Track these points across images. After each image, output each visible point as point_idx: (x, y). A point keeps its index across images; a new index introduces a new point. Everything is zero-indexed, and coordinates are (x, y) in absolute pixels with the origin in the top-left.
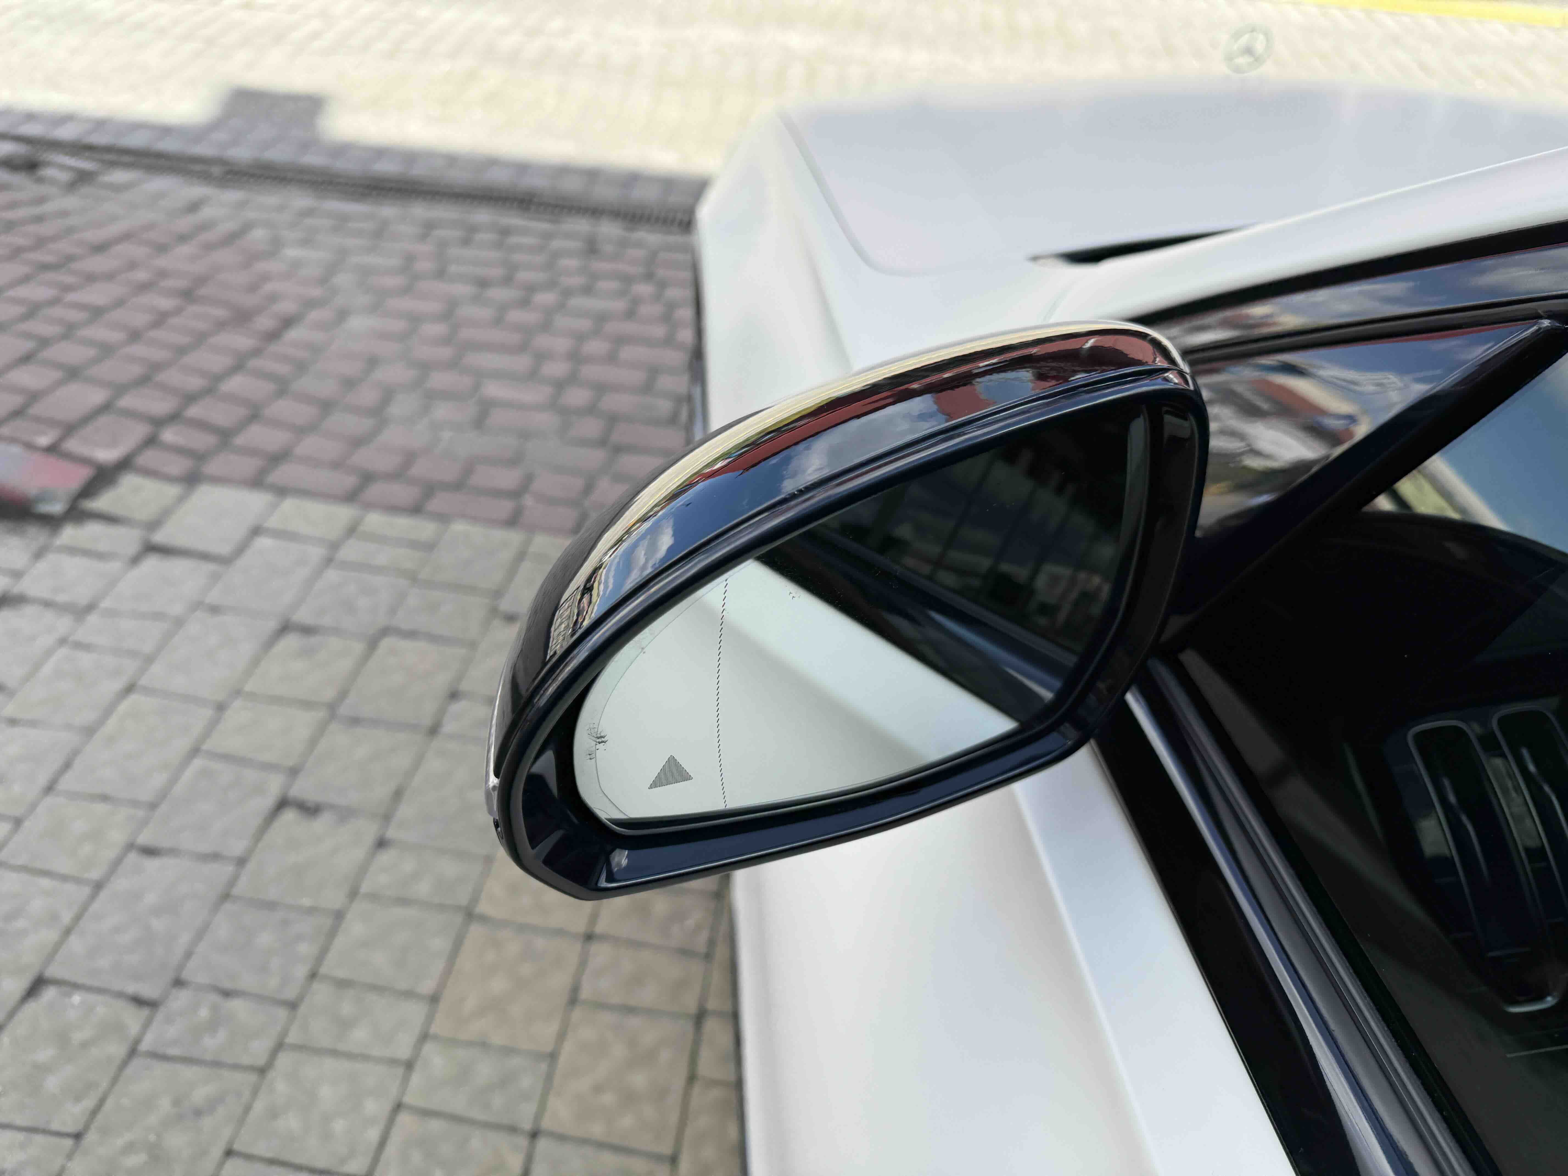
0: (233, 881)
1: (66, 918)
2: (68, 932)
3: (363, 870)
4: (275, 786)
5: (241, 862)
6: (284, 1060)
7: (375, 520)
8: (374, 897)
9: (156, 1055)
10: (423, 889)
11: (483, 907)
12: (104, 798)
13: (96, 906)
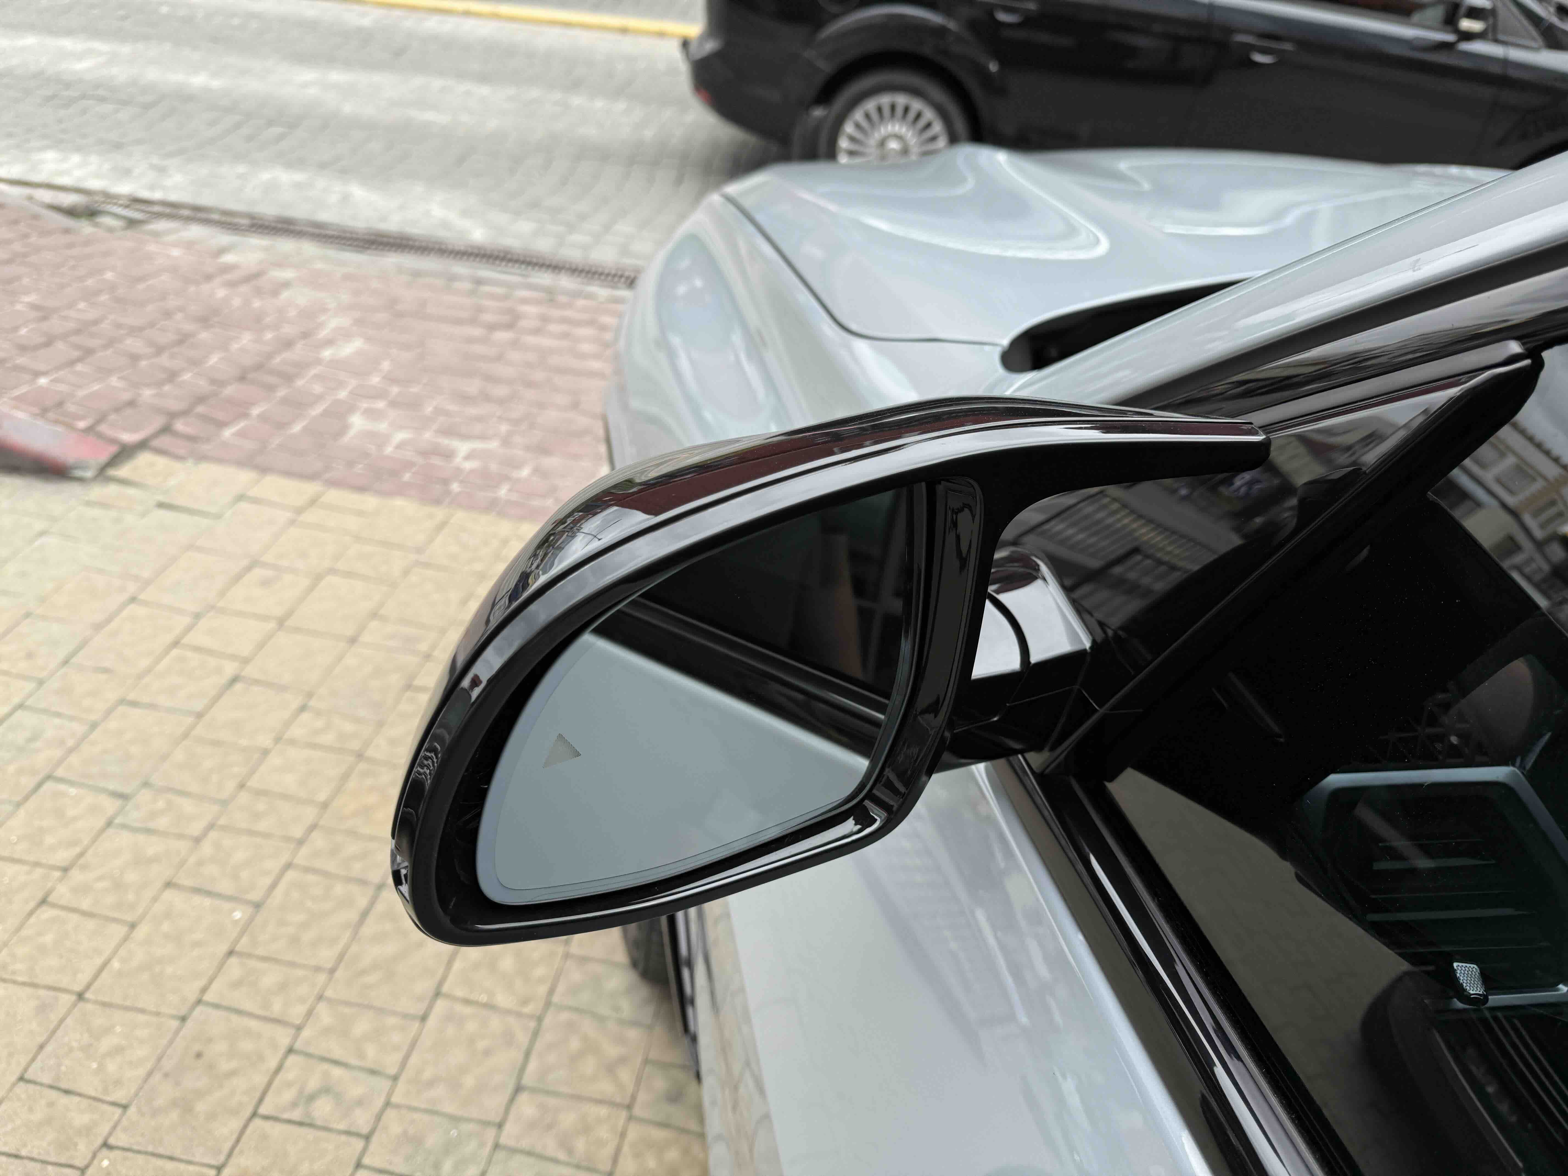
0: (193, 727)
1: (70, 743)
2: (71, 751)
3: (287, 724)
4: (230, 669)
5: (200, 715)
6: (213, 835)
7: (334, 496)
8: (292, 742)
9: (124, 826)
10: (328, 738)
11: (370, 753)
12: (106, 671)
13: (92, 737)
